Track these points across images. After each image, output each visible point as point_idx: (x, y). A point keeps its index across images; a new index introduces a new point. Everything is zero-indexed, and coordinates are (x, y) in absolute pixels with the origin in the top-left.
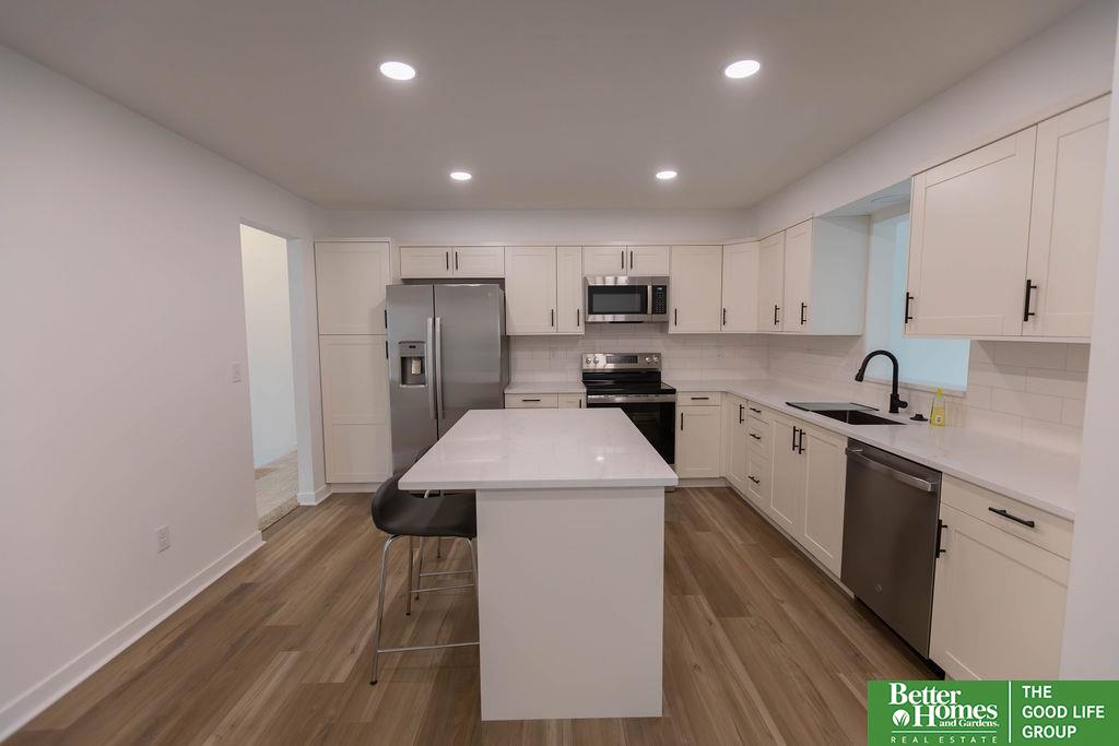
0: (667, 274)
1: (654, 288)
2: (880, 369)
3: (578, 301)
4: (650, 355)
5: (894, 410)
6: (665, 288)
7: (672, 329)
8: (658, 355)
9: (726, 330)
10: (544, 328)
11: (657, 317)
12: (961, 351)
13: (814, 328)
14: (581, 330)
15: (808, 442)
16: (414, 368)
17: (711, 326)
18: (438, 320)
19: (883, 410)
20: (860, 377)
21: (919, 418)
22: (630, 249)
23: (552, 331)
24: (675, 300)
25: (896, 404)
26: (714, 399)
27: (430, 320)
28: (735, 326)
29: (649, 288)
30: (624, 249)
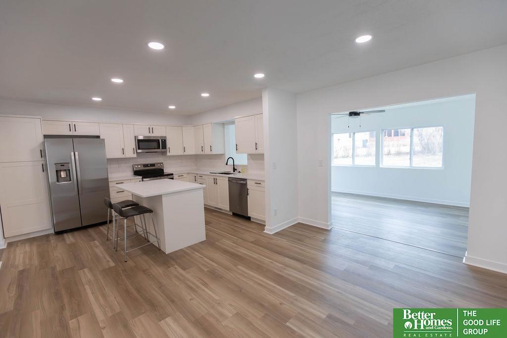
0: (165, 135)
1: (162, 140)
2: (230, 162)
3: (133, 144)
4: (159, 163)
5: (234, 171)
6: (165, 140)
7: (168, 154)
8: (162, 163)
9: (186, 153)
10: (120, 155)
11: (163, 150)
12: (245, 156)
13: (214, 152)
14: (135, 156)
15: (218, 181)
16: (63, 174)
17: (181, 153)
18: (76, 153)
19: (232, 172)
20: (227, 164)
21: (239, 172)
22: (152, 127)
23: (123, 156)
24: (168, 145)
25: (234, 170)
26: (185, 176)
27: (73, 153)
28: (188, 152)
29: (160, 140)
30: (149, 126)
